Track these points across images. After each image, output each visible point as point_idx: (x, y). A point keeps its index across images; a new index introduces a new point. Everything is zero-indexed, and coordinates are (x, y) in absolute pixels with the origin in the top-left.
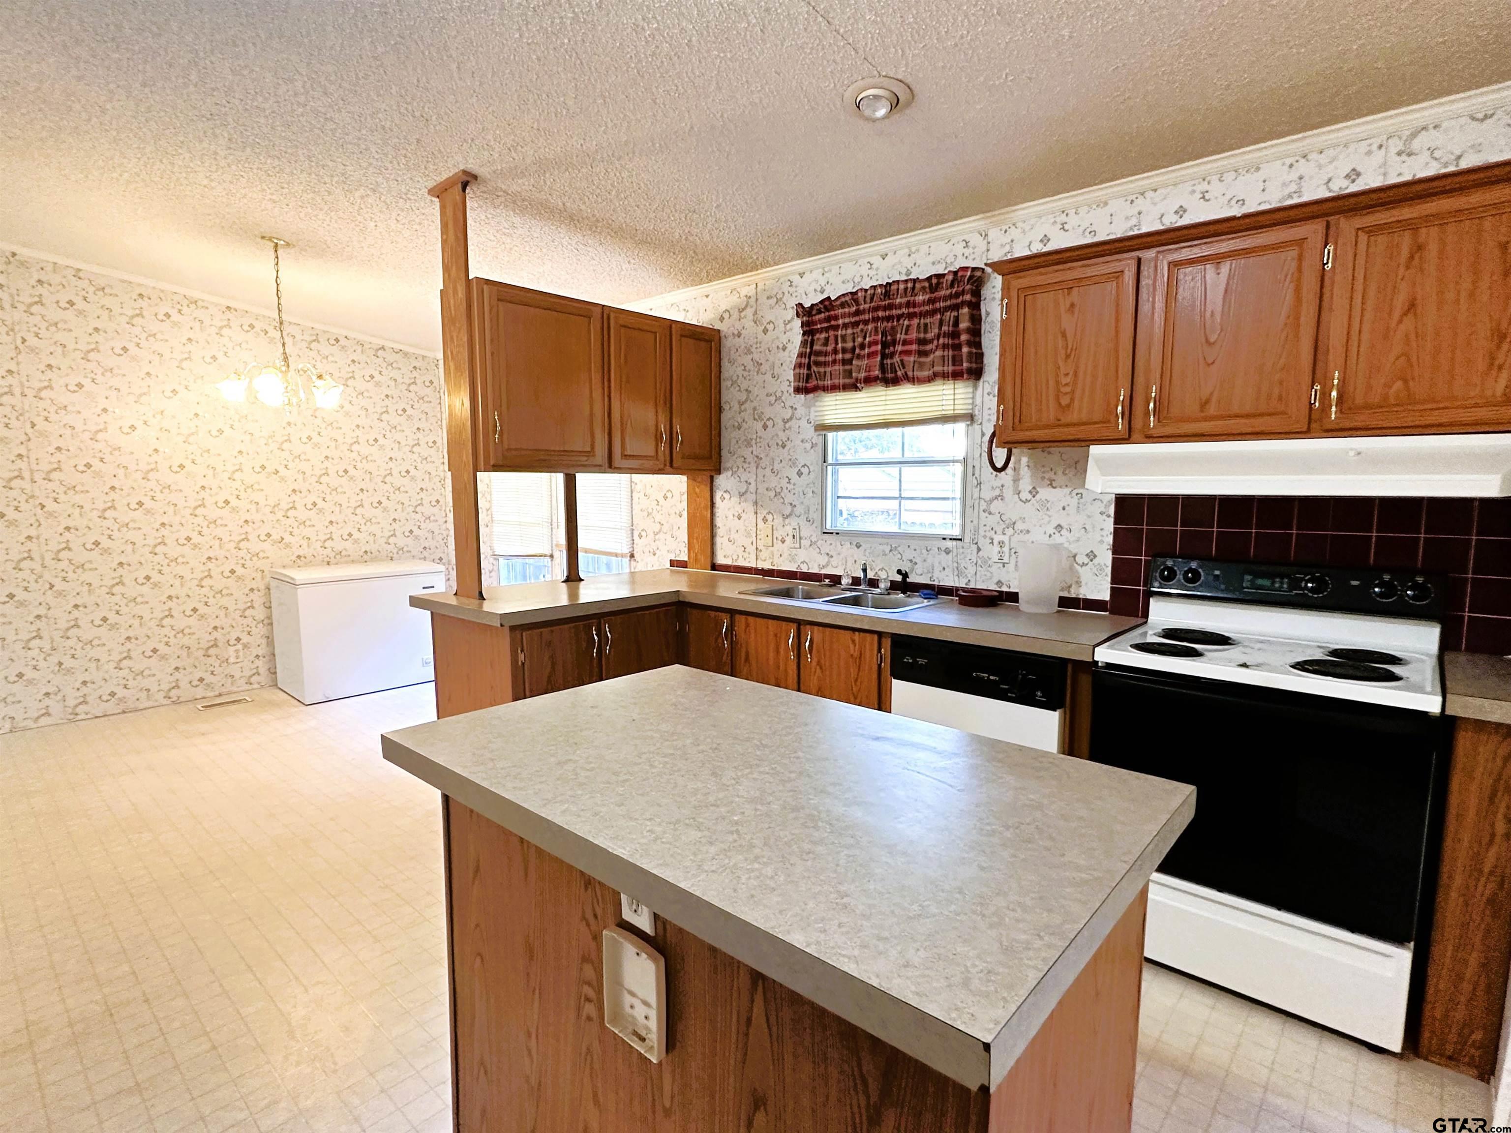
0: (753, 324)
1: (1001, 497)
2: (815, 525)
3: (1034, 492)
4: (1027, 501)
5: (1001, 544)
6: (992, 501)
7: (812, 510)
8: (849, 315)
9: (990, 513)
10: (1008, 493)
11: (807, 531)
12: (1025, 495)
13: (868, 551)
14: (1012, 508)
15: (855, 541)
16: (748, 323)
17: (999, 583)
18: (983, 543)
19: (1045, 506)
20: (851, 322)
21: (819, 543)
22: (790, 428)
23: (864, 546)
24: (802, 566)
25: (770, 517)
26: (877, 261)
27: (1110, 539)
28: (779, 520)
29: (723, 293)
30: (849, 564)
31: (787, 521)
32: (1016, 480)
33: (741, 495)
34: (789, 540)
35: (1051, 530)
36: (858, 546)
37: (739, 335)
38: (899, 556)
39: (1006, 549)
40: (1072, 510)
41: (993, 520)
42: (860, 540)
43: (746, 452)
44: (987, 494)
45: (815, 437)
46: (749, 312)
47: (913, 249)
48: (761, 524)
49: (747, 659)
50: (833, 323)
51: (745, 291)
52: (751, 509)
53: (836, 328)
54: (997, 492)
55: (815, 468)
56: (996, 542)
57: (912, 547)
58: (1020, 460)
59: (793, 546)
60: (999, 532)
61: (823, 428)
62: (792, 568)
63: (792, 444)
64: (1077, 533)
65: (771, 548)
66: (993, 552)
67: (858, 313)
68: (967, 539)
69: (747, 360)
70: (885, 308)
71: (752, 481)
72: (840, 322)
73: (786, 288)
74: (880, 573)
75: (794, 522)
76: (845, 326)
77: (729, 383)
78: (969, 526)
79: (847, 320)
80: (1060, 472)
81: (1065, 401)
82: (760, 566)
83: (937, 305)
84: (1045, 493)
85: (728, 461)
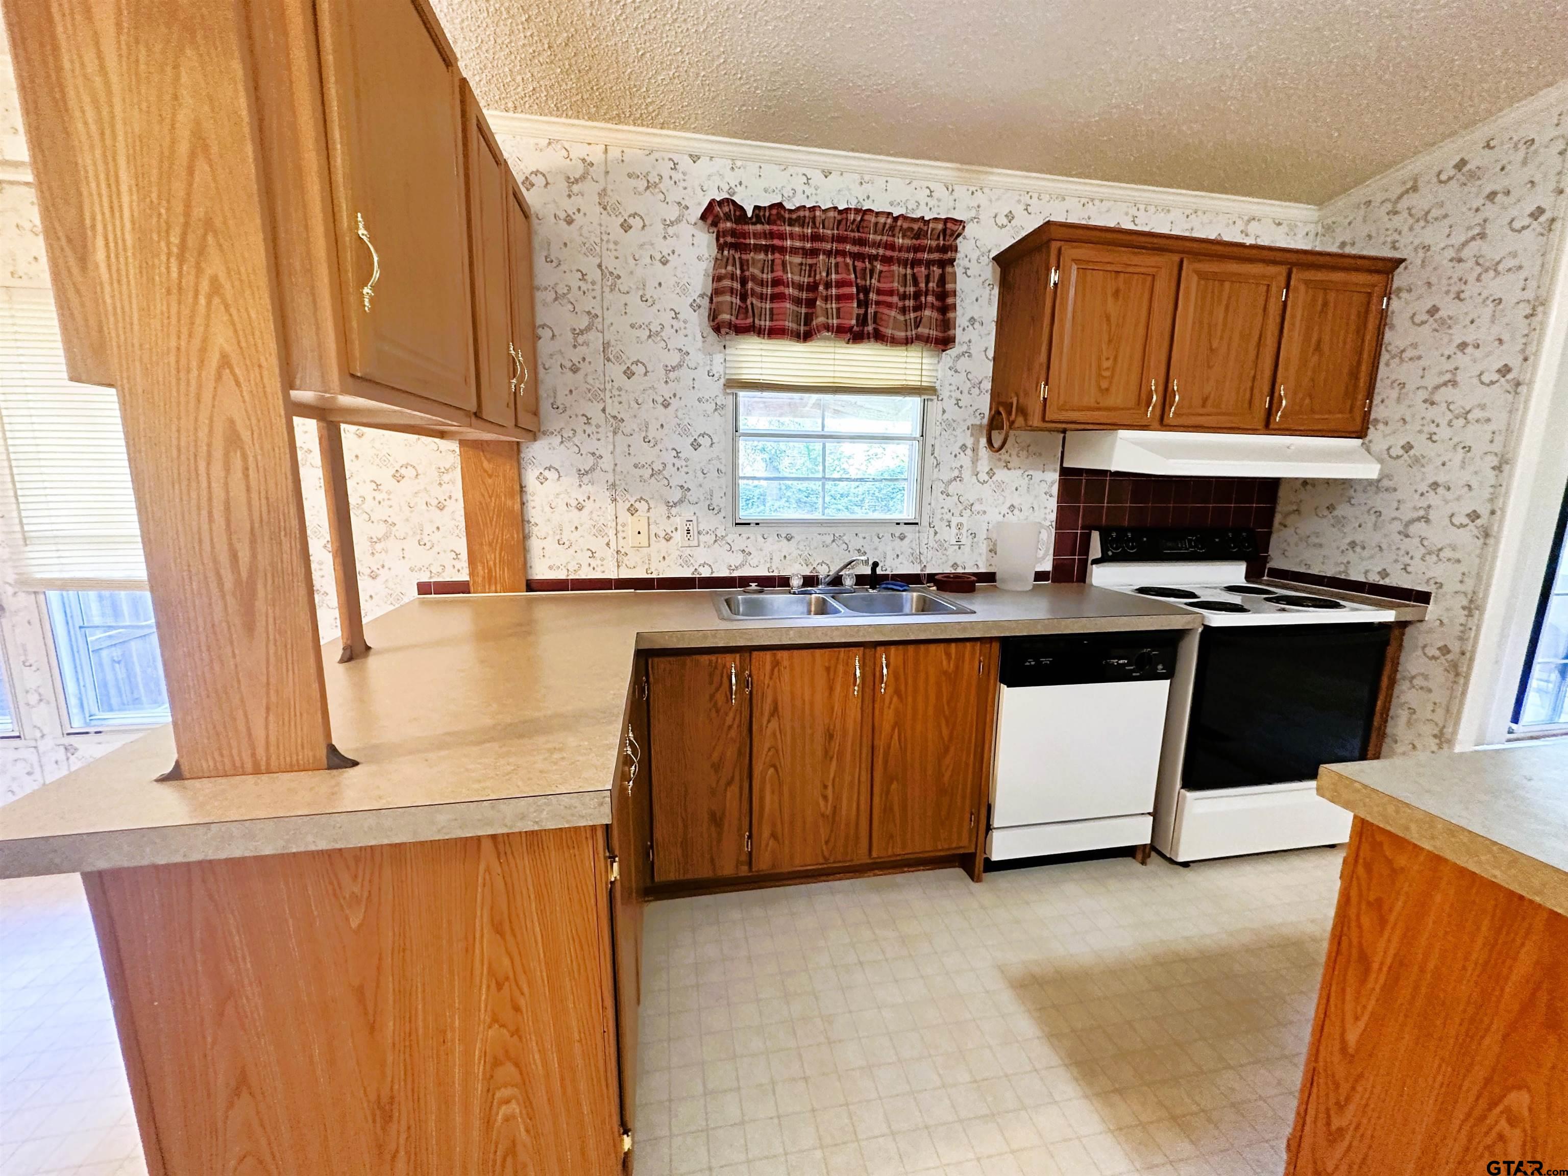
0: (599, 209)
1: (959, 478)
2: (722, 514)
3: (991, 473)
4: (985, 482)
5: (960, 526)
6: (950, 482)
7: (717, 494)
8: (803, 238)
9: (948, 495)
10: (967, 474)
11: (708, 522)
12: (983, 476)
13: (802, 543)
14: (970, 489)
15: (784, 532)
16: (588, 202)
17: (955, 565)
18: (940, 526)
19: (1001, 486)
20: (803, 249)
21: (729, 539)
22: (678, 380)
23: (797, 538)
24: (701, 570)
25: (642, 506)
26: (817, 177)
27: (1053, 516)
28: (660, 510)
29: (532, 141)
30: (776, 560)
31: (674, 511)
32: (975, 461)
33: (582, 474)
34: (678, 537)
35: (1005, 510)
36: (789, 538)
37: (569, 221)
38: (845, 546)
39: (964, 531)
40: (1022, 490)
41: (950, 502)
42: (793, 531)
43: (593, 410)
44: (946, 475)
45: (721, 397)
46: (590, 188)
47: (867, 178)
48: (624, 516)
49: (775, 711)
50: (776, 242)
51: (579, 151)
52: (604, 496)
53: (782, 250)
54: (956, 473)
55: (722, 441)
56: (953, 525)
57: (861, 535)
58: (978, 441)
59: (687, 543)
60: (957, 514)
61: (735, 385)
62: (687, 573)
63: (683, 403)
64: (1027, 512)
65: (646, 550)
66: (949, 535)
67: (815, 237)
68: (925, 523)
69: (589, 265)
70: (855, 242)
71: (605, 451)
72: (789, 243)
73: (665, 168)
74: (819, 568)
75: (686, 512)
76: (794, 251)
77: (551, 296)
78: (926, 509)
79: (798, 244)
80: (1014, 453)
81: (1104, 385)
82: (625, 574)
83: (919, 255)
84: (1001, 474)
85: (551, 420)
